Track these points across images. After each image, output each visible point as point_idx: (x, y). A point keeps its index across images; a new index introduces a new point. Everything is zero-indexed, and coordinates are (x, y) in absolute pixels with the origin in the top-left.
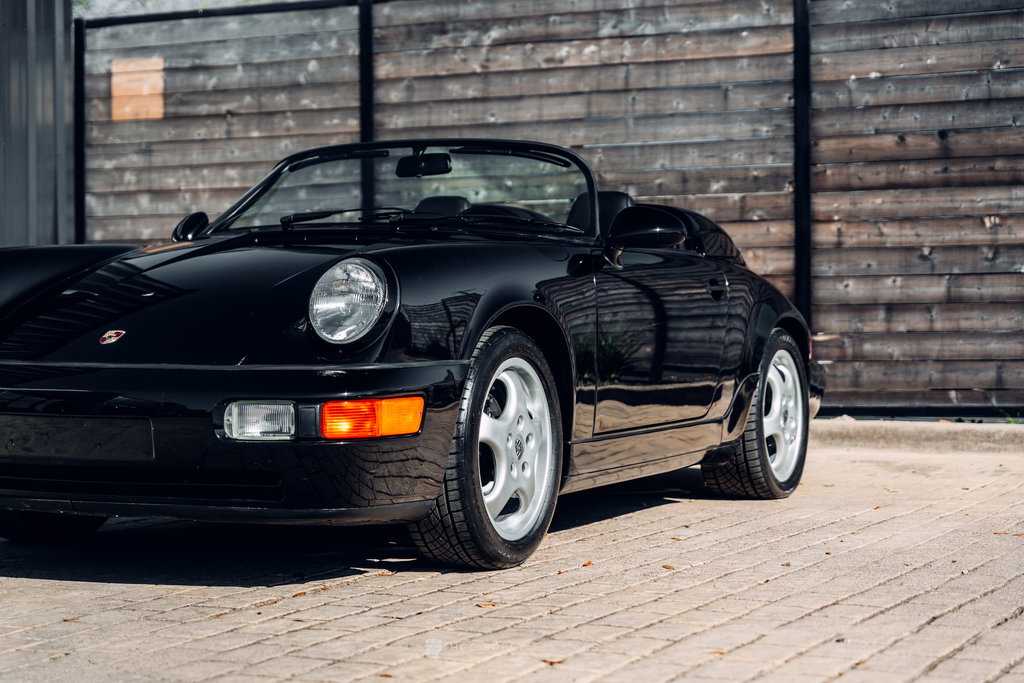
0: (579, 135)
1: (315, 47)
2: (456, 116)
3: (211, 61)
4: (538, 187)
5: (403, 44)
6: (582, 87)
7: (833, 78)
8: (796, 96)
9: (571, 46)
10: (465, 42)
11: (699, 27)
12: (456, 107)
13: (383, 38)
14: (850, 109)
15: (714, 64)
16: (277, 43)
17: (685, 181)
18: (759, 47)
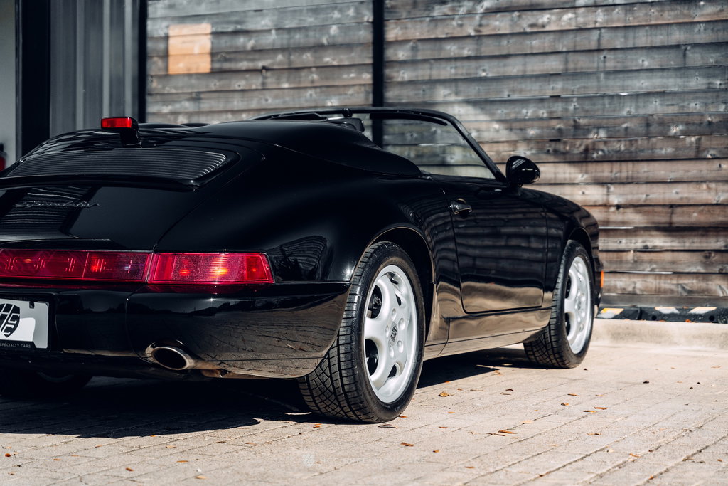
0: (557, 87)
1: (336, 15)
2: (453, 71)
3: (250, 26)
5: (409, 12)
6: (560, 48)
9: (552, 14)
10: (462, 11)
12: (453, 64)
13: (393, 7)
15: (675, 28)
16: (305, 12)
17: (648, 125)
18: (715, 14)
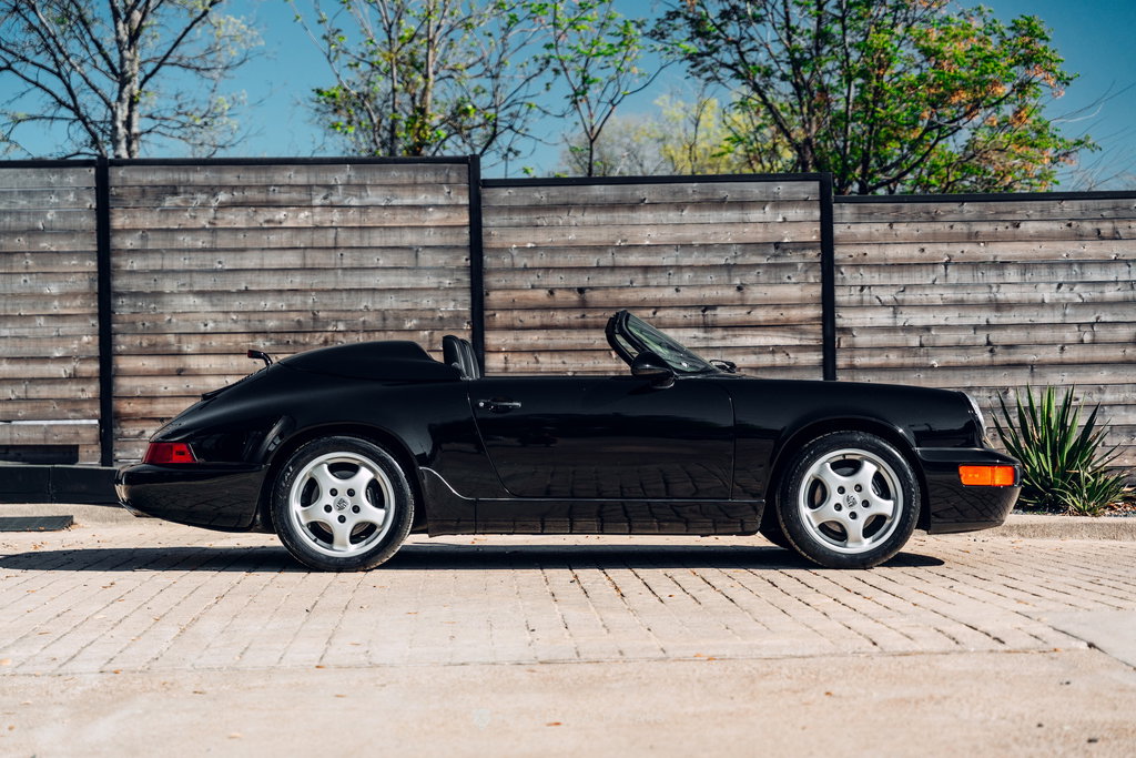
0: (297, 281)
1: (54, 199)
2: (187, 262)
4: (260, 321)
5: (138, 201)
6: (297, 243)
7: (499, 246)
8: (471, 258)
9: (288, 211)
10: (195, 203)
11: (395, 202)
12: (187, 255)
13: (118, 195)
14: (513, 269)
15: (407, 231)
16: (16, 193)
17: (384, 319)
18: (442, 220)
